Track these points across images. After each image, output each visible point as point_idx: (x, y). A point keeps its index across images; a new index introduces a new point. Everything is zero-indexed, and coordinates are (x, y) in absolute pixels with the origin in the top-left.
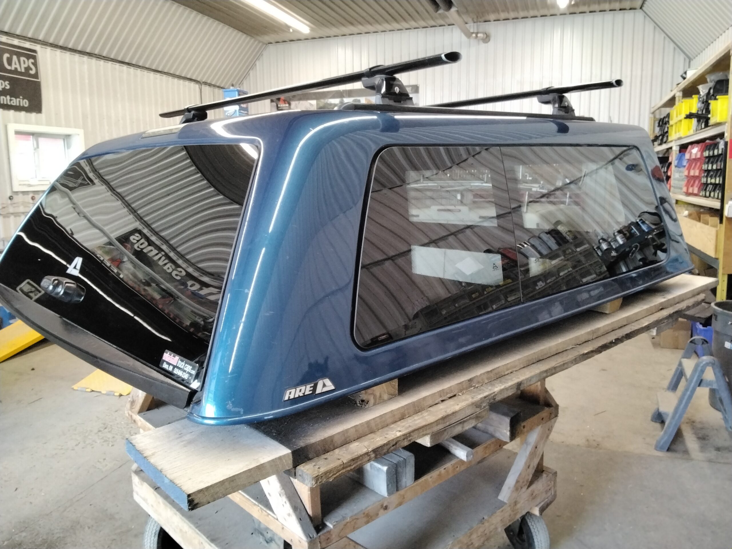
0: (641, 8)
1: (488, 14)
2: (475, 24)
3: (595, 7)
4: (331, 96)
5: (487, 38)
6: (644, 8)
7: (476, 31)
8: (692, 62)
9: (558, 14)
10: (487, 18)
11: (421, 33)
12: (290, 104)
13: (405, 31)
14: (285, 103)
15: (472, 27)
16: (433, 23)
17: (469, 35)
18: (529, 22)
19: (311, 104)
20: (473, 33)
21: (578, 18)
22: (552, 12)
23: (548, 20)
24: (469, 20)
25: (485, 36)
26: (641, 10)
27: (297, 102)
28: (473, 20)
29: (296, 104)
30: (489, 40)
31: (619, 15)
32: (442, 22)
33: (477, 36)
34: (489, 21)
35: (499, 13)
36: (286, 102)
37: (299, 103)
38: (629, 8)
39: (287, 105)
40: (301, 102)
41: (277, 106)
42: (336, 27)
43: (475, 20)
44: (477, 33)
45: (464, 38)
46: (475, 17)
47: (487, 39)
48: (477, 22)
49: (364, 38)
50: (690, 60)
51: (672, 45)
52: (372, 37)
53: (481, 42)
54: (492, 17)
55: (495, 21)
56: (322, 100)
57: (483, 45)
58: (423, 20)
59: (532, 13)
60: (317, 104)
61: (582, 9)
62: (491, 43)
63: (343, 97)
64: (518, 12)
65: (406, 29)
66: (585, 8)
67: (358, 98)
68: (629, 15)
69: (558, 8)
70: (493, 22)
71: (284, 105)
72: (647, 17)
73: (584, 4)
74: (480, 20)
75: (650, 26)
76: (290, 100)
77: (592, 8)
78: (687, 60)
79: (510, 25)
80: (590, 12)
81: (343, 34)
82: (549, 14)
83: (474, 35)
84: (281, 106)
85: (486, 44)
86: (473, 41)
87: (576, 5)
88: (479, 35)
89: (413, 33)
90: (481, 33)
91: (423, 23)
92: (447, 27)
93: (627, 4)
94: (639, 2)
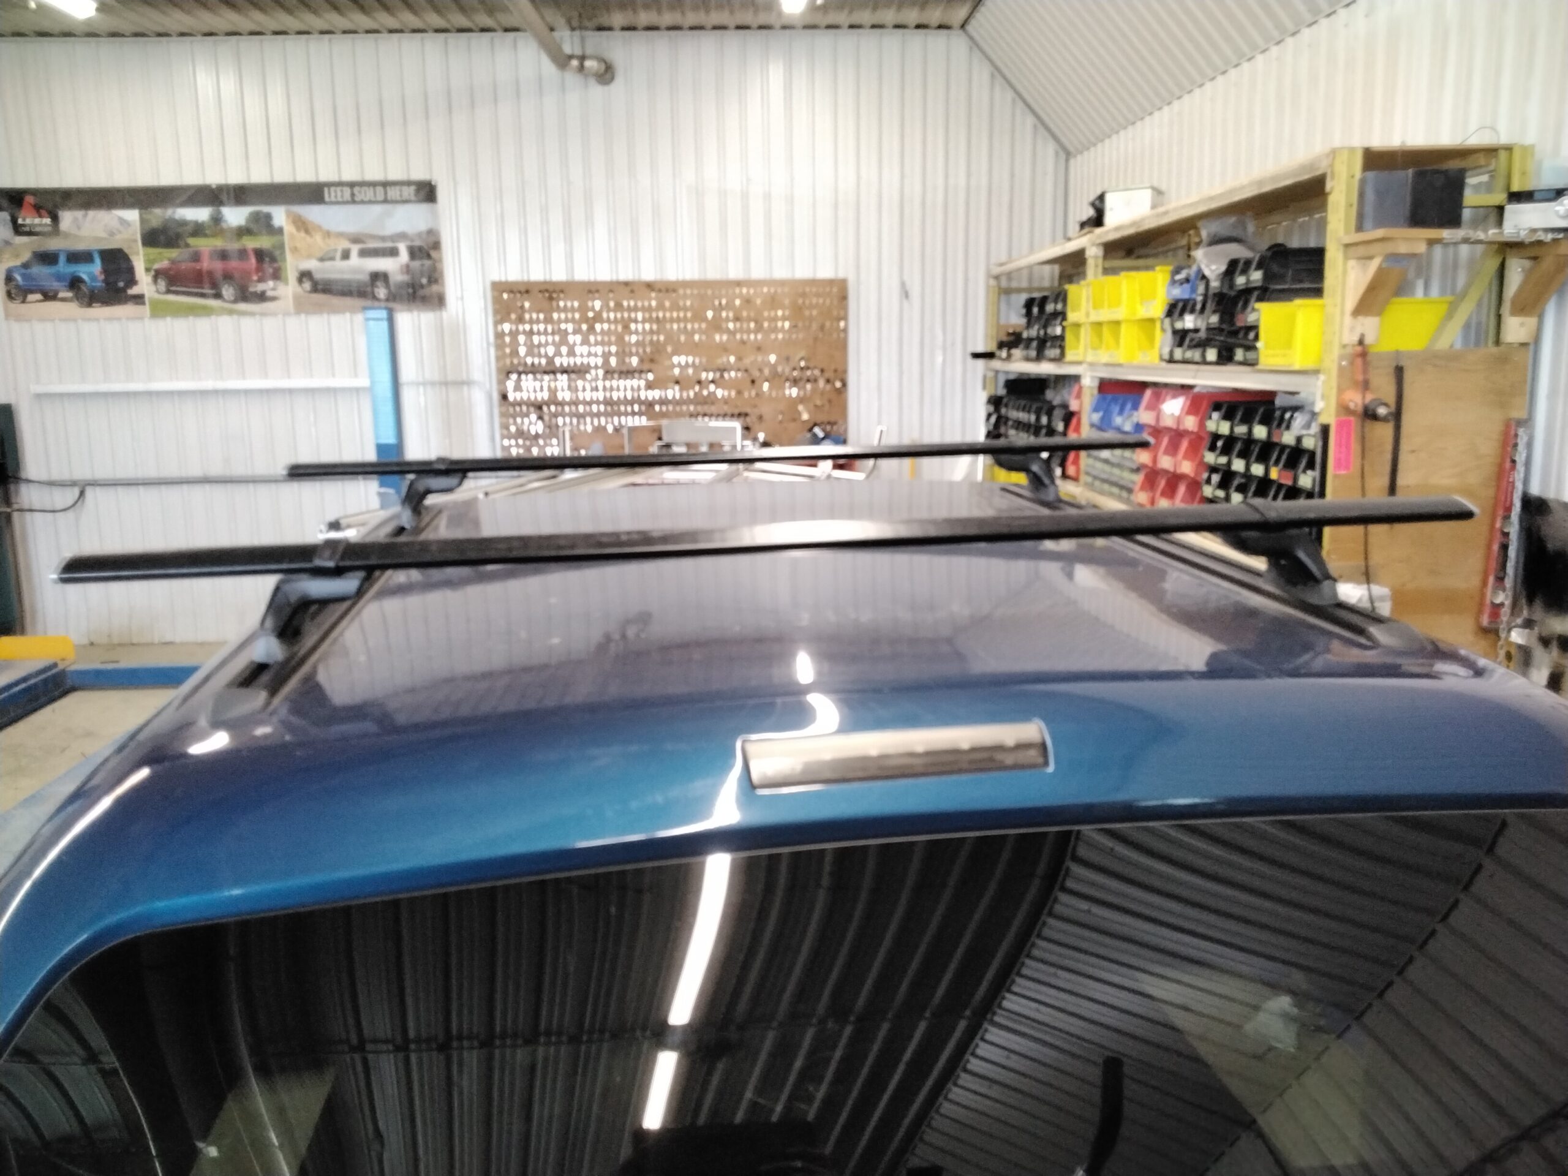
0: (963, 26)
1: (608, 10)
2: (577, 33)
3: (865, 17)
4: (184, 197)
5: (607, 74)
6: (969, 28)
7: (578, 52)
8: (1072, 162)
9: (778, 25)
10: (604, 20)
11: (432, 44)
12: (55, 219)
13: (386, 35)
14: (40, 216)
15: (569, 42)
16: (462, 21)
17: (562, 61)
18: (708, 42)
19: (122, 221)
20: (571, 57)
21: (824, 40)
22: (762, 19)
23: (754, 39)
24: (560, 21)
25: (603, 67)
26: (961, 32)
27: (79, 214)
28: (569, 21)
29: (76, 220)
30: (612, 79)
31: (917, 38)
32: (489, 22)
33: (581, 68)
34: (610, 29)
35: (635, 11)
36: (43, 212)
37: (85, 216)
38: (937, 24)
39: (48, 221)
40: (91, 213)
41: (14, 221)
42: (183, 10)
43: (575, 23)
44: (582, 58)
45: (548, 67)
46: (575, 14)
47: (608, 76)
48: (581, 28)
49: (272, 47)
50: (1068, 155)
51: (1030, 120)
52: (293, 45)
53: (592, 82)
54: (618, 19)
55: (623, 29)
56: (158, 211)
57: (597, 91)
58: (437, 10)
59: (716, 18)
60: (143, 221)
61: (833, 18)
62: (618, 86)
63: (221, 203)
64: (683, 13)
65: (391, 31)
66: (842, 18)
67: (265, 209)
68: (937, 41)
69: (780, 14)
70: (618, 34)
71: (37, 221)
72: (975, 49)
73: (840, 7)
74: (587, 24)
75: (982, 74)
76: (56, 206)
77: (856, 18)
78: (1063, 156)
79: (661, 42)
80: (851, 27)
81: (206, 29)
82: (755, 25)
83: (575, 63)
84: (28, 221)
85: (606, 88)
86: (571, 78)
87: (824, 8)
88: (588, 63)
89: (409, 44)
90: (592, 57)
91: (435, 20)
92: (500, 34)
93: (935, 15)
94: (962, 12)
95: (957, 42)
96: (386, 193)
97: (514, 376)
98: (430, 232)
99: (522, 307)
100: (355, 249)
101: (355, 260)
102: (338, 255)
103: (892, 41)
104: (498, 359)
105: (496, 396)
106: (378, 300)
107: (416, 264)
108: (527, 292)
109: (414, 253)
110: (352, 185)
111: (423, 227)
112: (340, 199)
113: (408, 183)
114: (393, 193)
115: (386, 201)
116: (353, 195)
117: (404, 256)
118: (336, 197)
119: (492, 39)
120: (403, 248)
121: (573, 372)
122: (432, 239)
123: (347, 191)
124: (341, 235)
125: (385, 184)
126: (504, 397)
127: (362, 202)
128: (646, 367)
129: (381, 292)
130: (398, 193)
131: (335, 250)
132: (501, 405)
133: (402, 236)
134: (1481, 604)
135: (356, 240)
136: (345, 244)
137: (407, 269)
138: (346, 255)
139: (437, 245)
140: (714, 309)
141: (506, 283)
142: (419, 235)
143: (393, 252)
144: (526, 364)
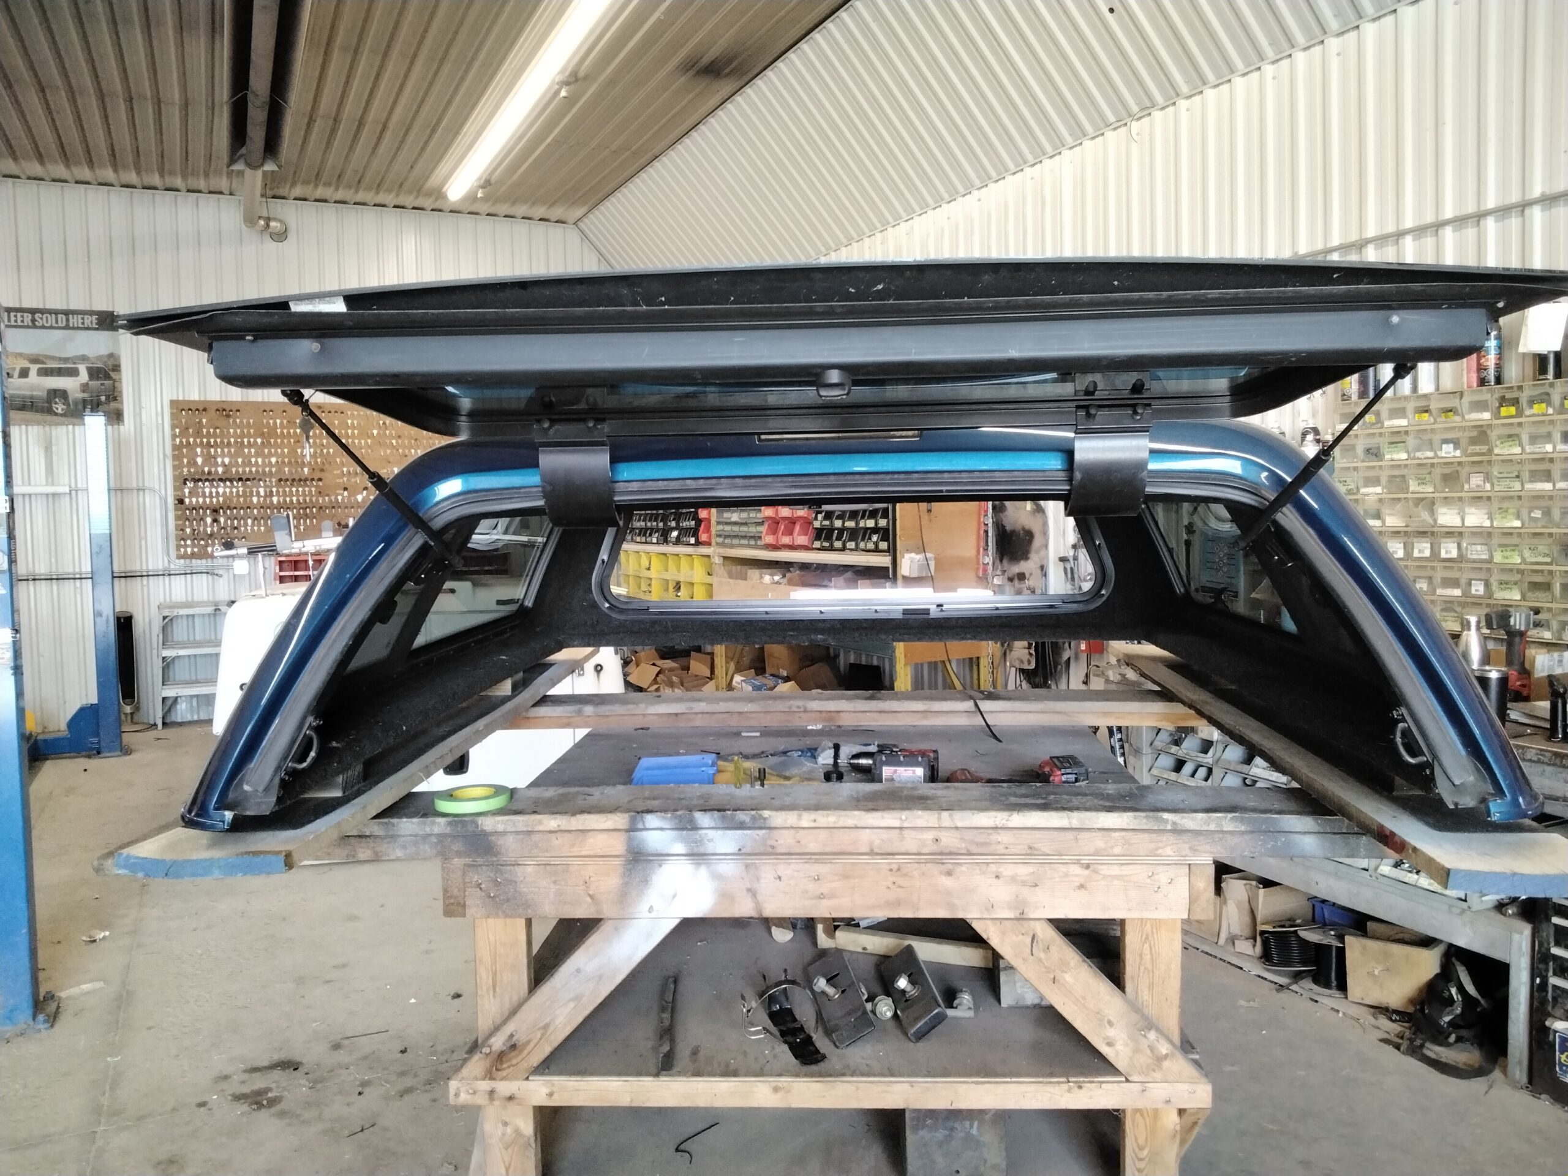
0: (576, 222)
3: (503, 209)
5: (283, 234)
6: (581, 223)
7: (265, 215)
9: (444, 209)
13: (72, 185)
17: (254, 220)
20: (260, 217)
22: (419, 202)
25: (282, 228)
26: (574, 227)
30: (287, 238)
32: (178, 184)
35: (306, 186)
38: (556, 219)
44: (268, 220)
47: (285, 236)
53: (274, 239)
54: (292, 190)
55: (296, 199)
57: (273, 248)
59: (381, 198)
62: (290, 245)
64: (356, 191)
65: (78, 182)
66: (484, 207)
68: (556, 232)
69: (446, 200)
70: (292, 202)
72: (584, 238)
77: (494, 209)
80: (489, 214)
82: (410, 206)
83: (262, 222)
85: (281, 246)
88: (272, 224)
90: (275, 219)
92: (183, 194)
93: (557, 212)
94: (579, 212)
95: (572, 234)
96: (68, 320)
97: (190, 484)
98: (111, 356)
99: (200, 422)
100: (34, 369)
101: (33, 377)
102: (16, 374)
103: (521, 228)
104: (175, 468)
105: (171, 501)
106: (56, 414)
107: (95, 384)
108: (205, 410)
109: (94, 373)
110: (33, 312)
111: (103, 351)
112: (19, 323)
113: (91, 313)
114: (74, 320)
115: (67, 327)
116: (33, 321)
117: (84, 376)
118: (16, 321)
119: (176, 197)
120: (83, 369)
121: (248, 480)
122: (111, 363)
123: (28, 317)
124: (21, 355)
125: (67, 313)
126: (181, 501)
127: (43, 327)
128: (317, 476)
129: (59, 408)
130: (80, 321)
131: (14, 369)
132: (176, 509)
133: (84, 359)
134: (978, 563)
135: (35, 360)
136: (26, 364)
137: (85, 388)
138: (24, 373)
139: (117, 368)
140: (380, 428)
141: (184, 402)
142: (99, 358)
143: (73, 373)
144: (203, 472)
